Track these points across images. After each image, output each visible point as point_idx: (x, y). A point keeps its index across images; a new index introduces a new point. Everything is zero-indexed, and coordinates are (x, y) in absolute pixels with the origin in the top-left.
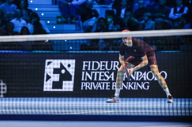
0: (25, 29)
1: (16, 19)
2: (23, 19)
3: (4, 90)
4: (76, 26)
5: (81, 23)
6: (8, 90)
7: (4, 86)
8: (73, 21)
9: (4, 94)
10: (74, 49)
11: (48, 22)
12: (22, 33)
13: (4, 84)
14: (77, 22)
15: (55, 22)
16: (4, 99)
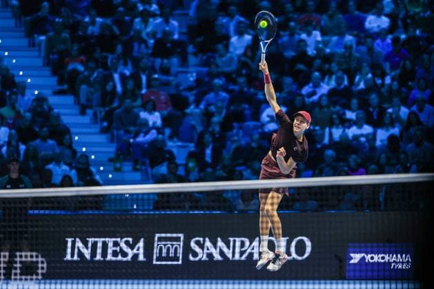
0: (67, 179)
1: (53, 163)
2: (65, 164)
3: (42, 268)
4: (142, 175)
5: (149, 169)
6: (48, 267)
7: (42, 262)
8: (138, 167)
9: (42, 274)
10: (141, 208)
11: (102, 168)
12: (62, 185)
13: (43, 259)
14: (144, 168)
15: (112, 168)
16: (43, 281)
